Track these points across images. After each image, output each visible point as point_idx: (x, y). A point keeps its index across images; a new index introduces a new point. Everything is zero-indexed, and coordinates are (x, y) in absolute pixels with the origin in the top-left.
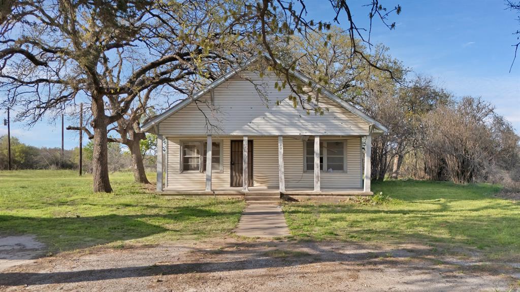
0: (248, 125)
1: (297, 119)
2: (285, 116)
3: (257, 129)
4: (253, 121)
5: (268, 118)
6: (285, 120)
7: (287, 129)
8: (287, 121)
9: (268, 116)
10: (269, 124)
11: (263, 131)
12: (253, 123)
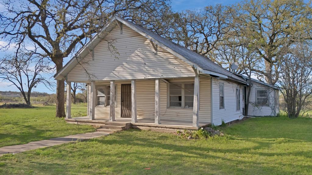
0: (113, 73)
1: (143, 66)
2: (135, 64)
3: (118, 75)
4: (116, 70)
5: (125, 66)
6: (135, 67)
7: (136, 74)
8: (137, 68)
9: (125, 65)
10: (125, 71)
11: (121, 77)
12: (115, 71)
